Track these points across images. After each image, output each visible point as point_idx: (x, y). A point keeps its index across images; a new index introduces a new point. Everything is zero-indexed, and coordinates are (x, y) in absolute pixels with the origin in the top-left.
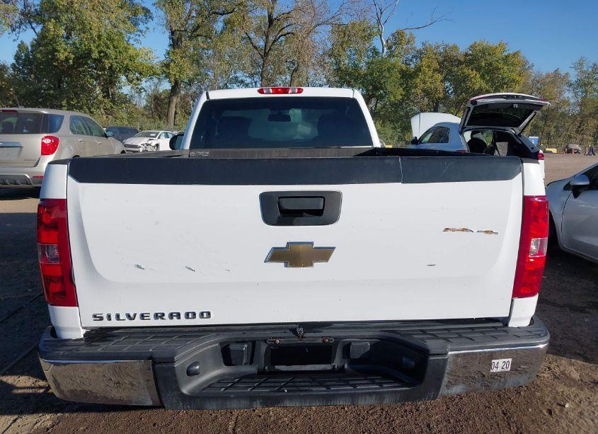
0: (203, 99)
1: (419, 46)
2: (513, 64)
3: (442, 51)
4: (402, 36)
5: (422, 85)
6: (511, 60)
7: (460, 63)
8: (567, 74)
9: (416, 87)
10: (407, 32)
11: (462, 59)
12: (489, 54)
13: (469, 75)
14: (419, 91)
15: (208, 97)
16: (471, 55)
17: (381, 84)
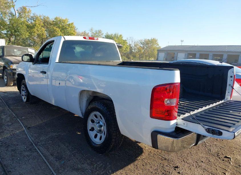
0: (62, 40)
1: (32, 15)
2: (71, 27)
3: (42, 18)
4: (25, 9)
5: (37, 32)
6: (71, 26)
7: (51, 24)
8: (88, 33)
9: (34, 33)
10: (27, 8)
11: (52, 23)
12: (63, 22)
13: (56, 30)
14: (36, 35)
15: (65, 39)
16: (55, 22)
17: (18, 30)
